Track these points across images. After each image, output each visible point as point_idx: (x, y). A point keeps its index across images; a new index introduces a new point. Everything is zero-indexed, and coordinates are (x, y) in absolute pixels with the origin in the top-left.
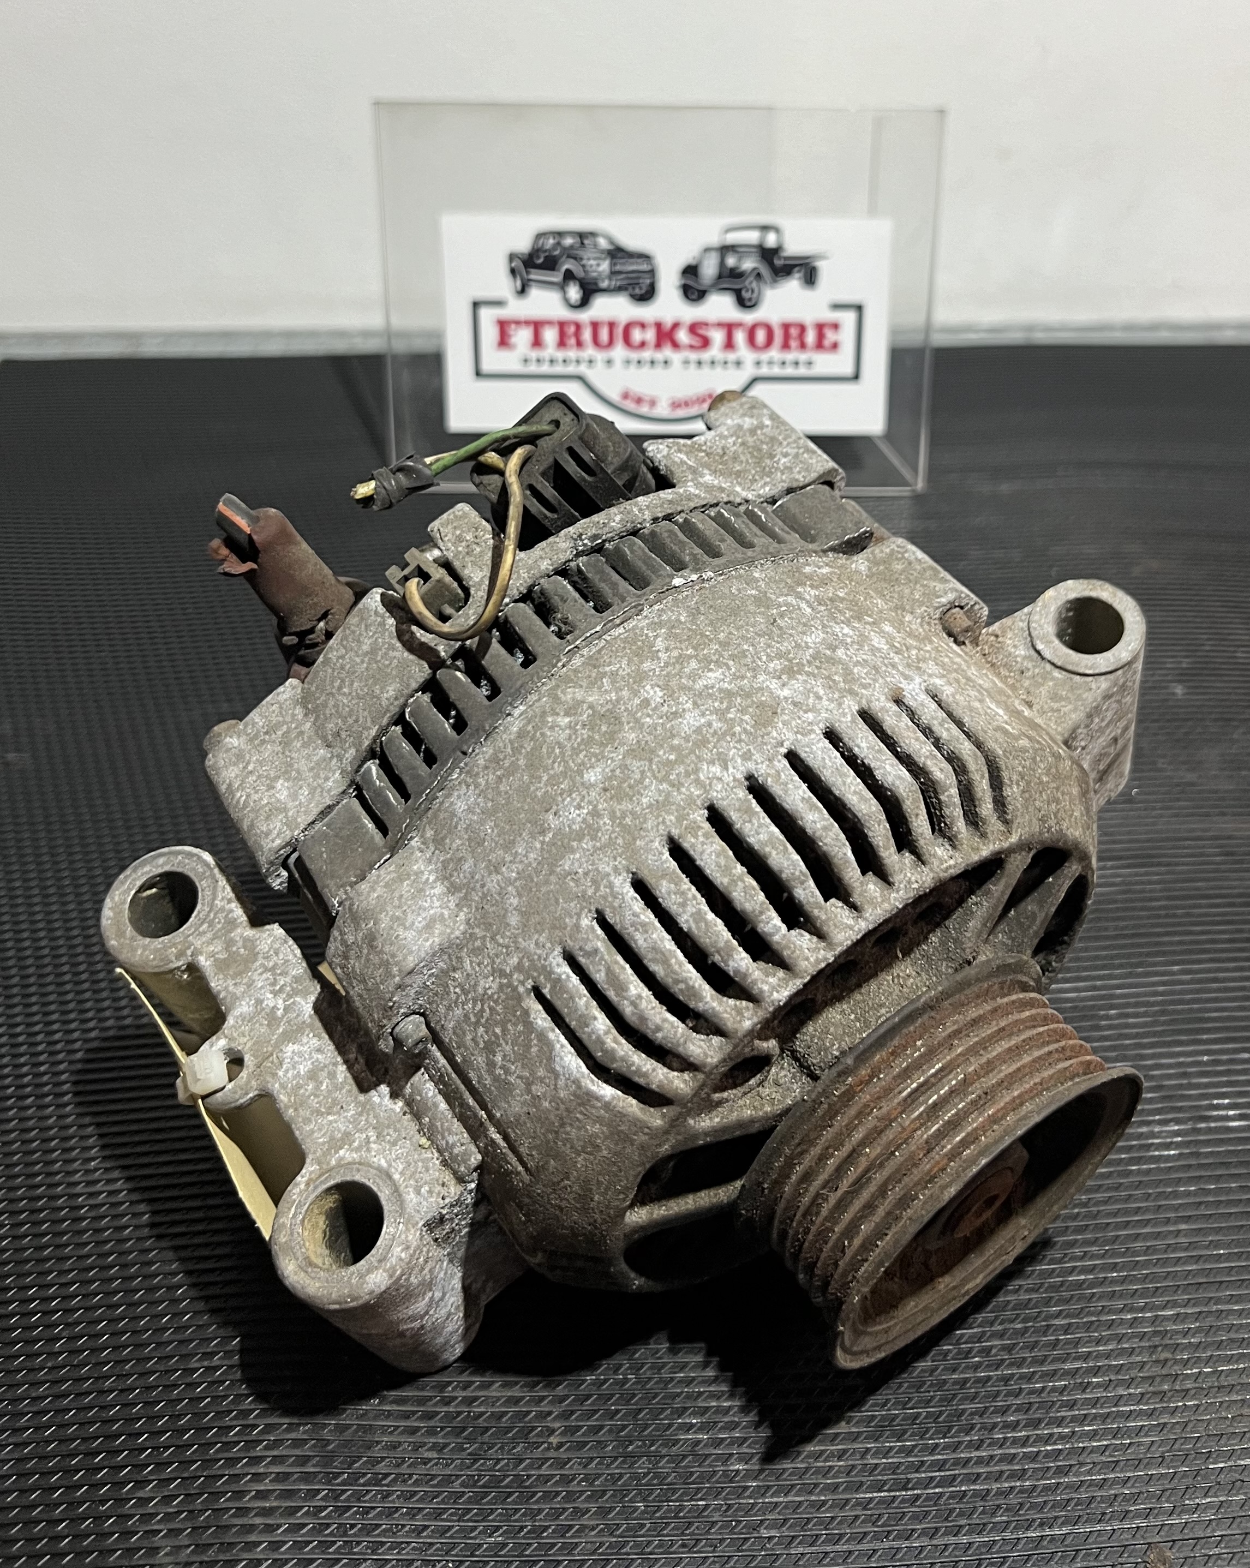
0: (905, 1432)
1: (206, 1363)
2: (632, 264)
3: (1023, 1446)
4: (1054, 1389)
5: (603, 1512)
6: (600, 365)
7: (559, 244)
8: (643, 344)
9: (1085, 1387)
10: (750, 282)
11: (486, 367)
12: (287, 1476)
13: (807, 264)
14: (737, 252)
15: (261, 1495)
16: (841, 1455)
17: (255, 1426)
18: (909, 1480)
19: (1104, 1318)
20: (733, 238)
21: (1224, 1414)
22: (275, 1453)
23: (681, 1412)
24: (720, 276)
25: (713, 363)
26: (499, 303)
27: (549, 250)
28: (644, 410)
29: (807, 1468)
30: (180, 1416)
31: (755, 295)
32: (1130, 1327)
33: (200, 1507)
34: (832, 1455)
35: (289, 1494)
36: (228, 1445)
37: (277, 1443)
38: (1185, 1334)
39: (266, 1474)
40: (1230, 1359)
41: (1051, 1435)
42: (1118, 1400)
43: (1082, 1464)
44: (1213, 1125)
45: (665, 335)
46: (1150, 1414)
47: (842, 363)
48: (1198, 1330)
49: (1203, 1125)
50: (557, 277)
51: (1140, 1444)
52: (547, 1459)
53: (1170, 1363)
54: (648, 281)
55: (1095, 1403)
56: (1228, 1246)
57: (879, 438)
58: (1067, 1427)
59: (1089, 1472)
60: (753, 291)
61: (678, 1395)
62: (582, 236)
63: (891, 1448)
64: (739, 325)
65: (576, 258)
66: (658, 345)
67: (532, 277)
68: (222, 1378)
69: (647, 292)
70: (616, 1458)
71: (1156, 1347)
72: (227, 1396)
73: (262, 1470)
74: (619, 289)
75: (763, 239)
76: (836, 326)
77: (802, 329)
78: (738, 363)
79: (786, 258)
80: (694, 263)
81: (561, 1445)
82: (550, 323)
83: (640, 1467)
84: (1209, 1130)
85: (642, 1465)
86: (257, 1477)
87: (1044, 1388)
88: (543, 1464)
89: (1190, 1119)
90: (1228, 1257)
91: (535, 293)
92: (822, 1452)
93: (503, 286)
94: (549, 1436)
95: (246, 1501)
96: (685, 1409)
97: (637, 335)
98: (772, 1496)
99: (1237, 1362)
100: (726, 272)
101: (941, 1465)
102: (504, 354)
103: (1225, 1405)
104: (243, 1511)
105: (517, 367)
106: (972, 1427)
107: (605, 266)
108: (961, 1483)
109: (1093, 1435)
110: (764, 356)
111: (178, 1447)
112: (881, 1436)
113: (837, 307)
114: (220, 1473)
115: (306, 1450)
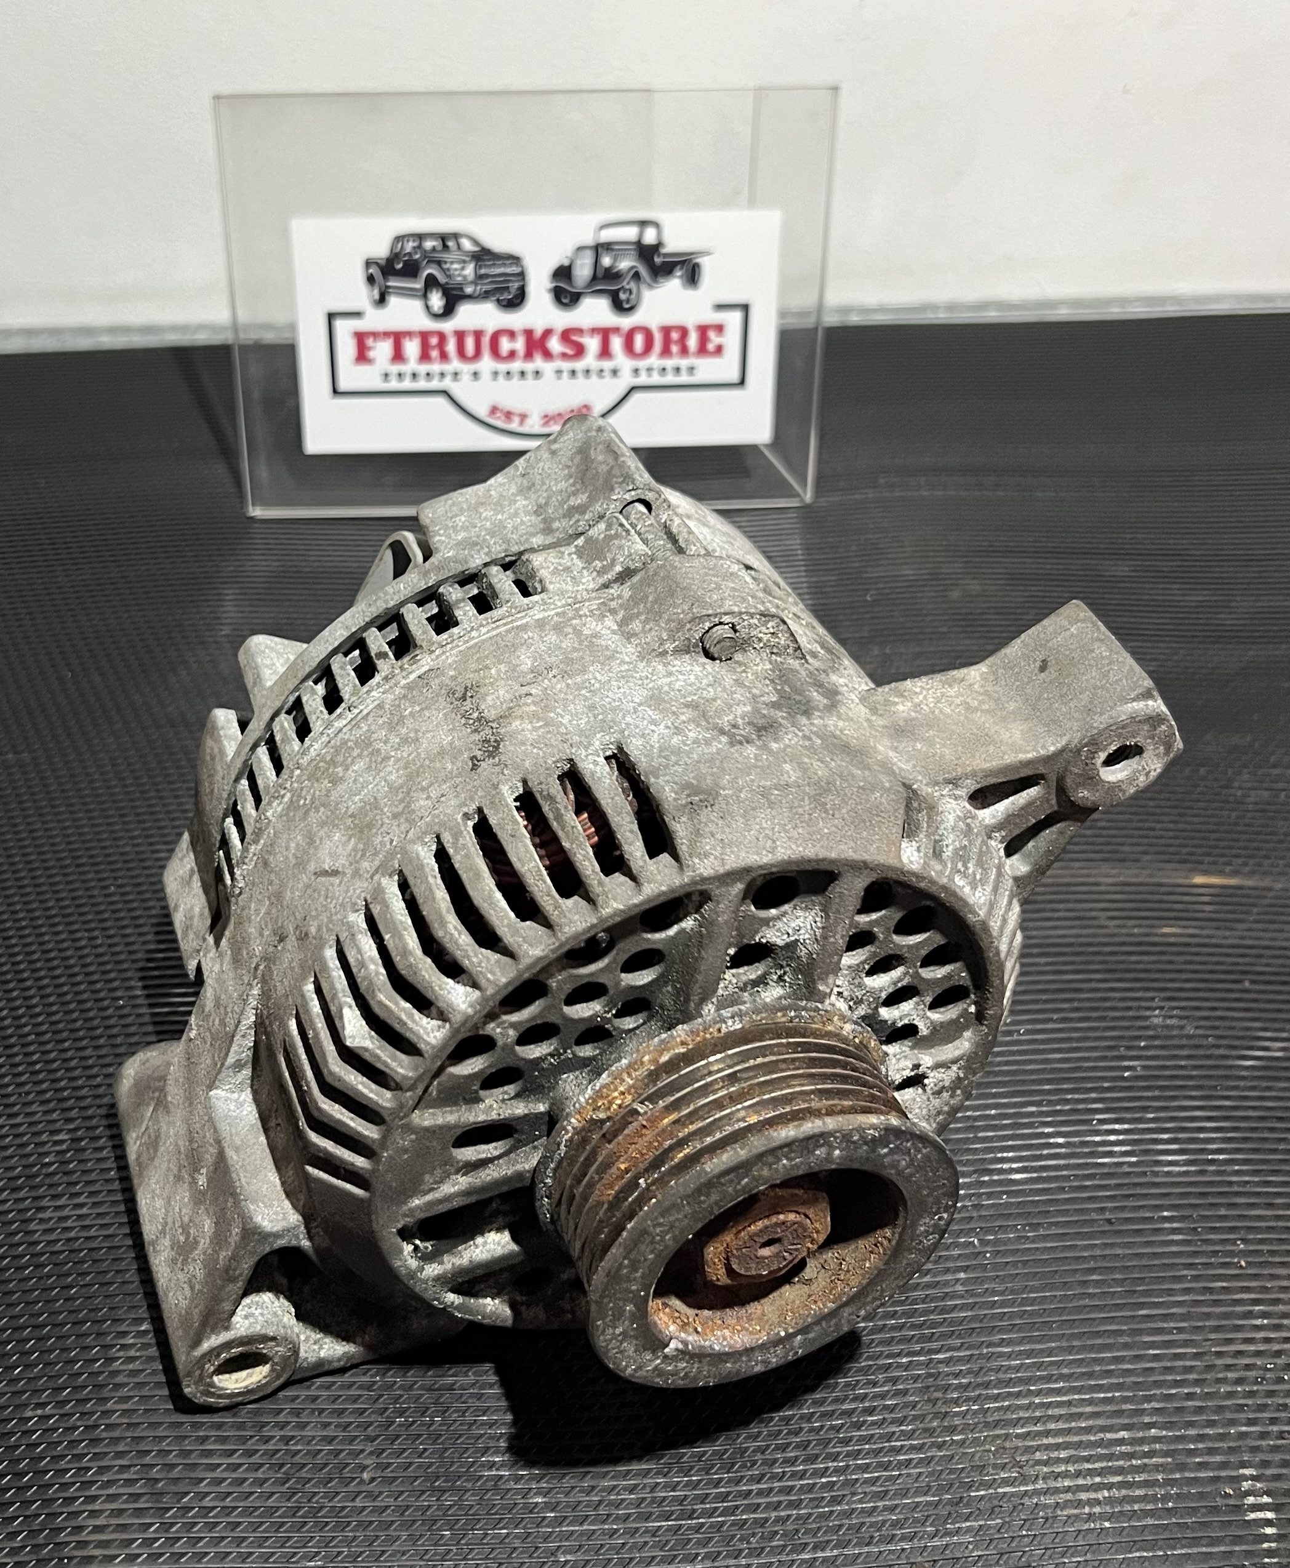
0: (692, 1468)
1: (39, 1412)
2: (500, 266)
3: (801, 1478)
4: (832, 1427)
5: (413, 1539)
6: (466, 378)
7: (420, 247)
8: (512, 354)
9: (858, 1426)
10: (628, 283)
11: (343, 385)
12: (121, 1512)
13: (690, 260)
14: (612, 250)
15: (98, 1529)
16: (632, 1490)
17: (89, 1469)
18: (694, 1511)
19: (881, 1362)
20: (609, 235)
21: (987, 1447)
22: (111, 1491)
23: (486, 1451)
24: (594, 278)
25: (588, 371)
26: (357, 314)
27: (409, 254)
28: (514, 426)
29: (600, 1501)
30: (19, 1461)
31: (633, 296)
32: (905, 1370)
33: (42, 1542)
34: (625, 1489)
35: (123, 1527)
36: (65, 1486)
37: (110, 1483)
38: (957, 1375)
39: (102, 1511)
40: (996, 1398)
41: (827, 1468)
42: (890, 1437)
43: (854, 1494)
44: (996, 1178)
45: (536, 344)
46: (919, 1449)
47: (726, 368)
48: (969, 1372)
49: (986, 1178)
50: (419, 285)
51: (909, 1475)
52: (360, 1492)
53: (940, 1403)
54: (516, 285)
55: (869, 1439)
56: (1002, 1293)
57: (766, 446)
58: (842, 1461)
59: (861, 1501)
60: (631, 293)
61: (482, 1435)
62: (443, 238)
63: (678, 1483)
64: (617, 330)
65: (439, 263)
66: (529, 355)
67: (389, 284)
68: (56, 1426)
69: (516, 297)
70: (423, 1492)
71: (928, 1387)
72: (61, 1442)
73: (97, 1507)
74: (485, 296)
75: (641, 234)
76: (720, 329)
77: (684, 332)
78: (615, 372)
79: (666, 255)
80: (566, 263)
81: (373, 1480)
82: (409, 334)
83: (446, 1500)
84: (992, 1183)
85: (449, 1500)
86: (94, 1514)
87: (822, 1427)
88: (356, 1497)
89: (975, 1172)
90: (1003, 1304)
91: (393, 301)
92: (615, 1487)
93: (360, 296)
94: (362, 1472)
95: (83, 1536)
96: (488, 1449)
97: (505, 345)
98: (568, 1525)
99: (1004, 1400)
100: (600, 274)
101: (724, 1497)
102: (363, 368)
103: (989, 1439)
104: (81, 1544)
105: (378, 384)
106: (754, 1463)
107: (469, 271)
108: (743, 1513)
109: (865, 1468)
110: (642, 364)
111: (18, 1488)
112: (668, 1472)
113: (720, 307)
114: (59, 1510)
115: (137, 1489)
